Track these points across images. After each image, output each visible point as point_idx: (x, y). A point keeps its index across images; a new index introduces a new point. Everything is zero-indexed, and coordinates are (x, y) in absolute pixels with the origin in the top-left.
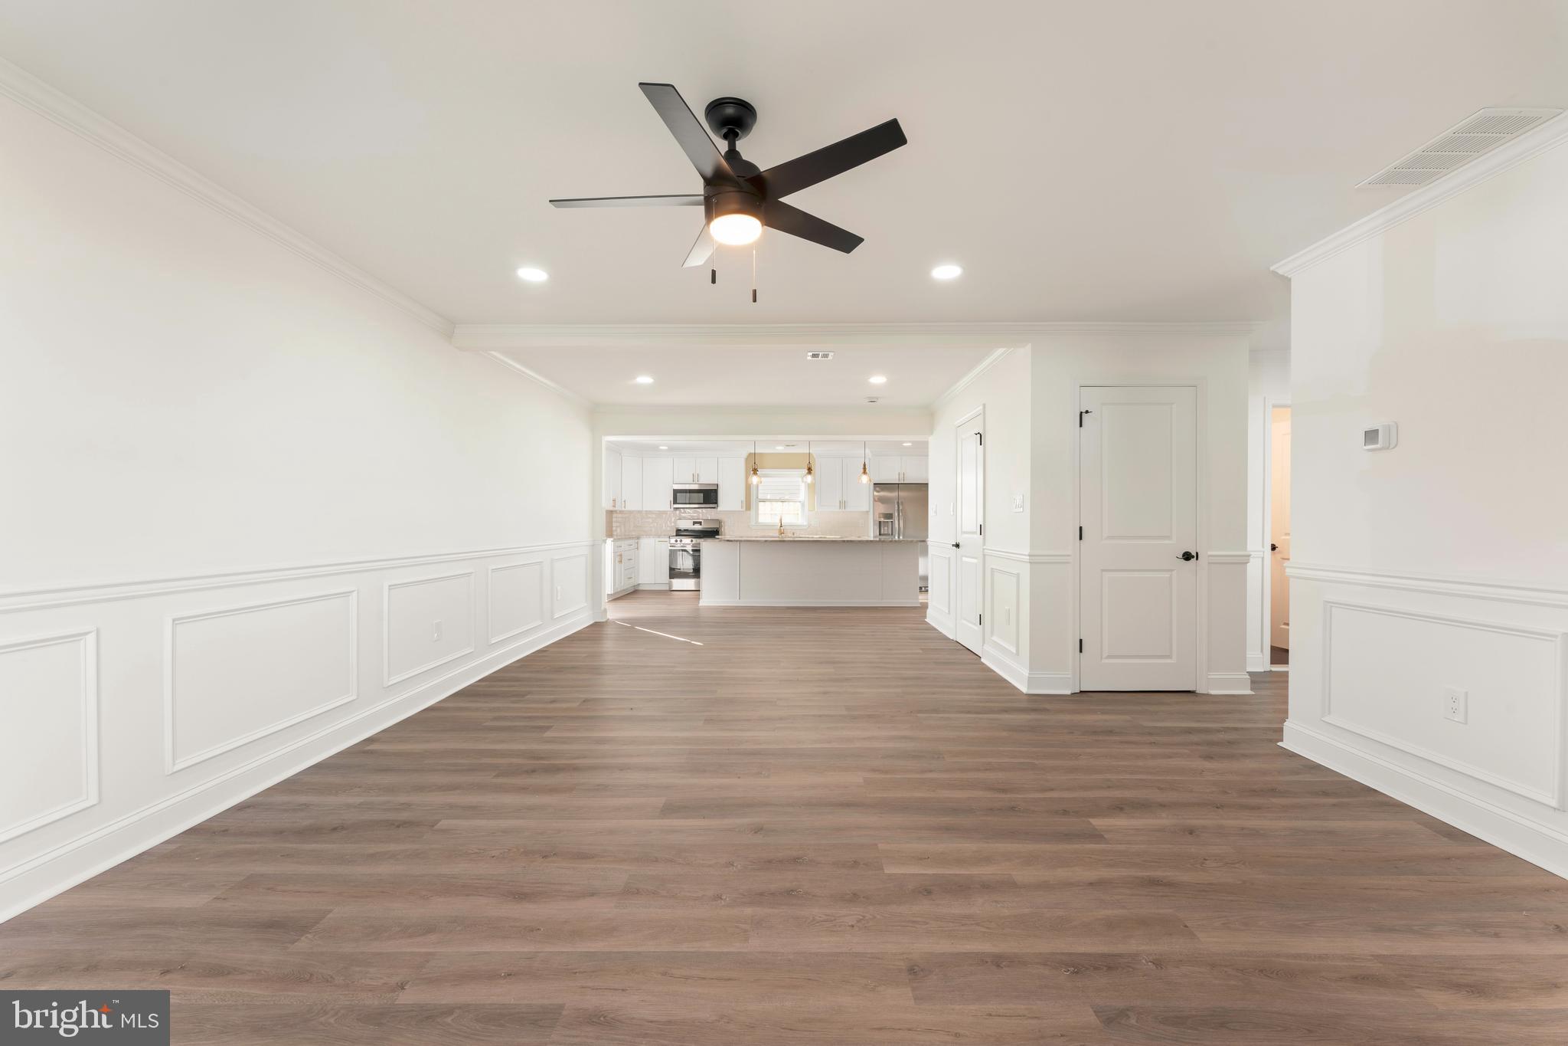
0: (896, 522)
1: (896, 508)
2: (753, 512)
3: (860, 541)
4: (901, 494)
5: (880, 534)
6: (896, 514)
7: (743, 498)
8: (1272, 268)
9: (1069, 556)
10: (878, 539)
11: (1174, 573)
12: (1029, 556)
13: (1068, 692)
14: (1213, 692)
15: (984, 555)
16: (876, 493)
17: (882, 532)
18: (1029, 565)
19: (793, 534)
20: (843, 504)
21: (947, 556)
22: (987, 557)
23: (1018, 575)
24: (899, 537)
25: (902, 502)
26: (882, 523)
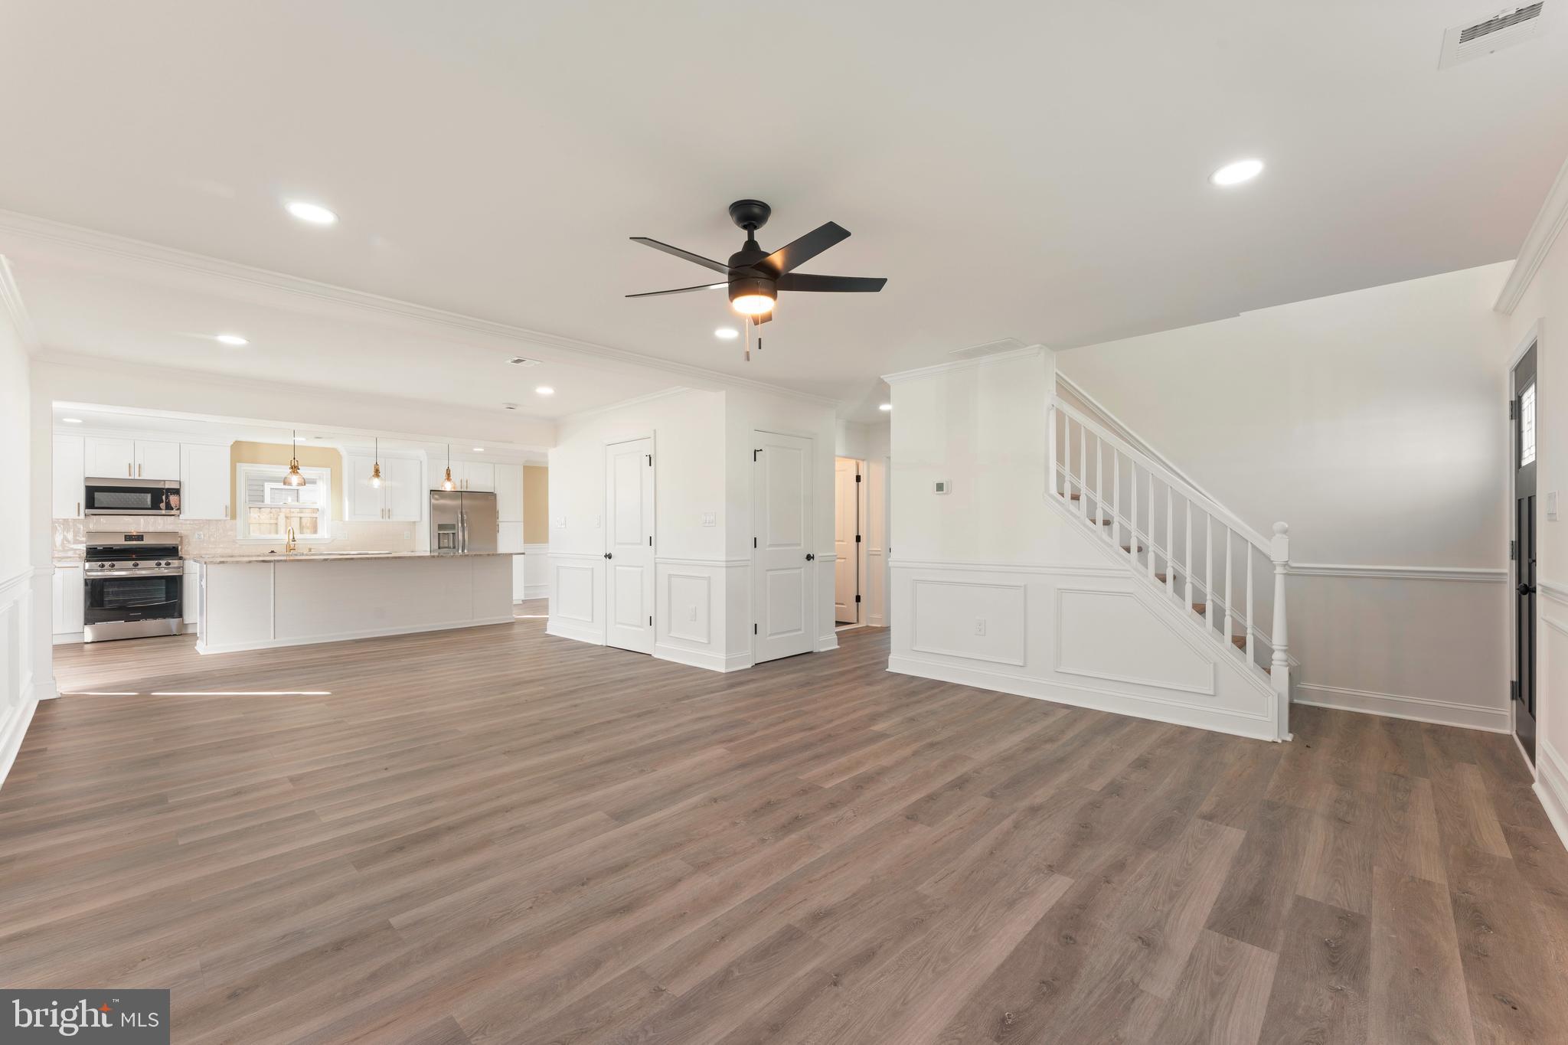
0: (460, 534)
1: (460, 519)
2: (239, 522)
3: (410, 558)
4: (464, 502)
5: (439, 548)
6: (460, 525)
7: (228, 503)
8: (882, 377)
9: (749, 560)
10: (436, 554)
11: (802, 569)
12: (726, 561)
13: (750, 666)
14: (822, 650)
15: (656, 563)
16: (433, 501)
17: (441, 545)
18: (724, 569)
19: (310, 550)
20: (386, 513)
21: (591, 567)
22: (658, 565)
23: (710, 577)
24: (463, 551)
25: (466, 513)
26: (441, 536)
